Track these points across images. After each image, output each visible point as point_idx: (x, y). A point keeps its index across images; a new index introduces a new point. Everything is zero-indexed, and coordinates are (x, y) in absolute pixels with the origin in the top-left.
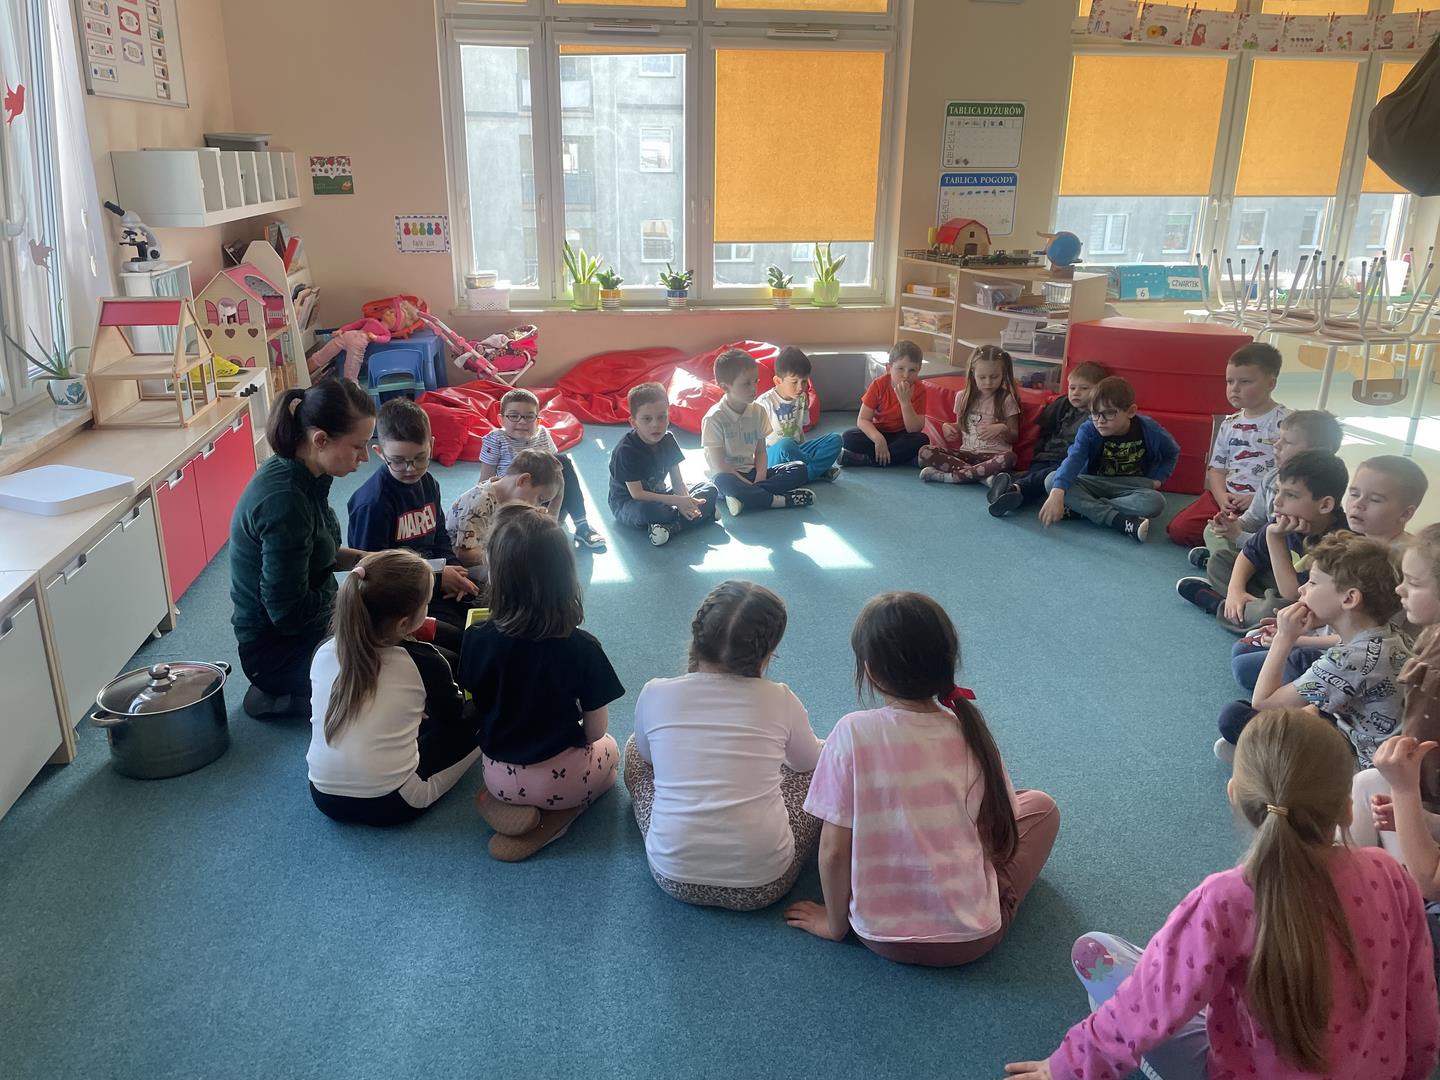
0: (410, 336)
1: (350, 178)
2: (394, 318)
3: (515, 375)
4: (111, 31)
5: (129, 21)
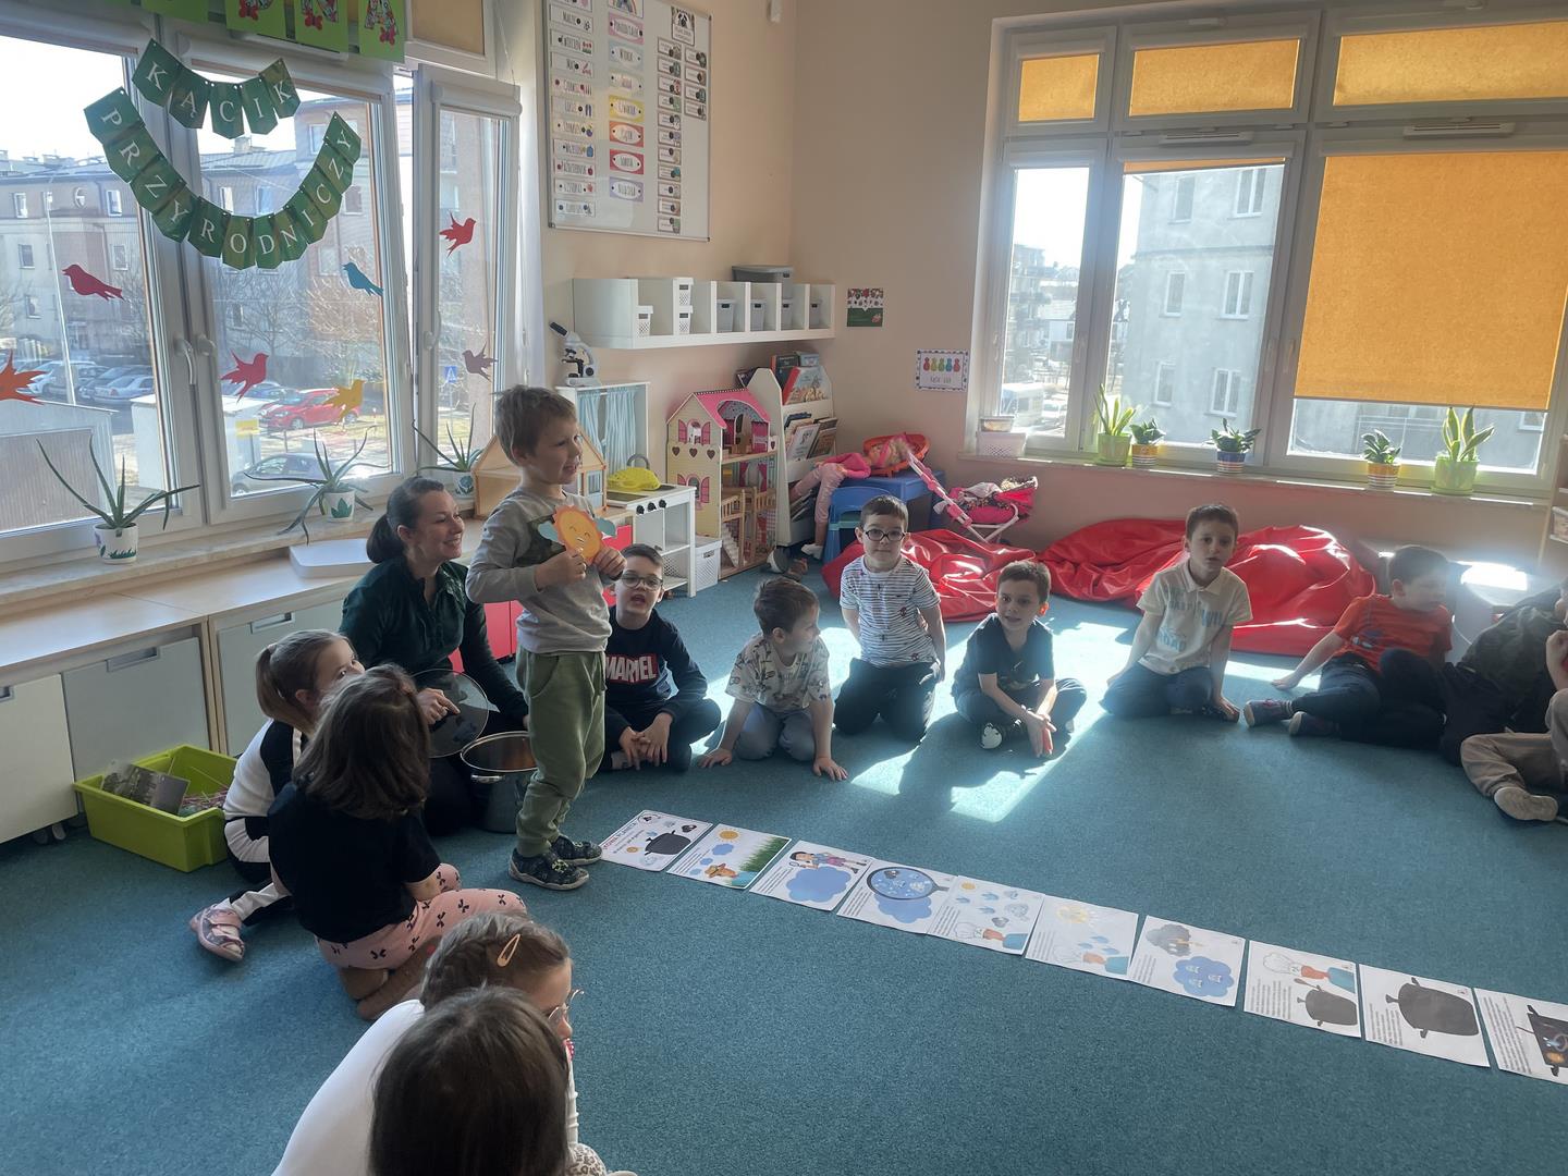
0: (894, 475)
1: (880, 311)
2: (878, 455)
3: (996, 529)
4: (593, 168)
5: (625, 162)
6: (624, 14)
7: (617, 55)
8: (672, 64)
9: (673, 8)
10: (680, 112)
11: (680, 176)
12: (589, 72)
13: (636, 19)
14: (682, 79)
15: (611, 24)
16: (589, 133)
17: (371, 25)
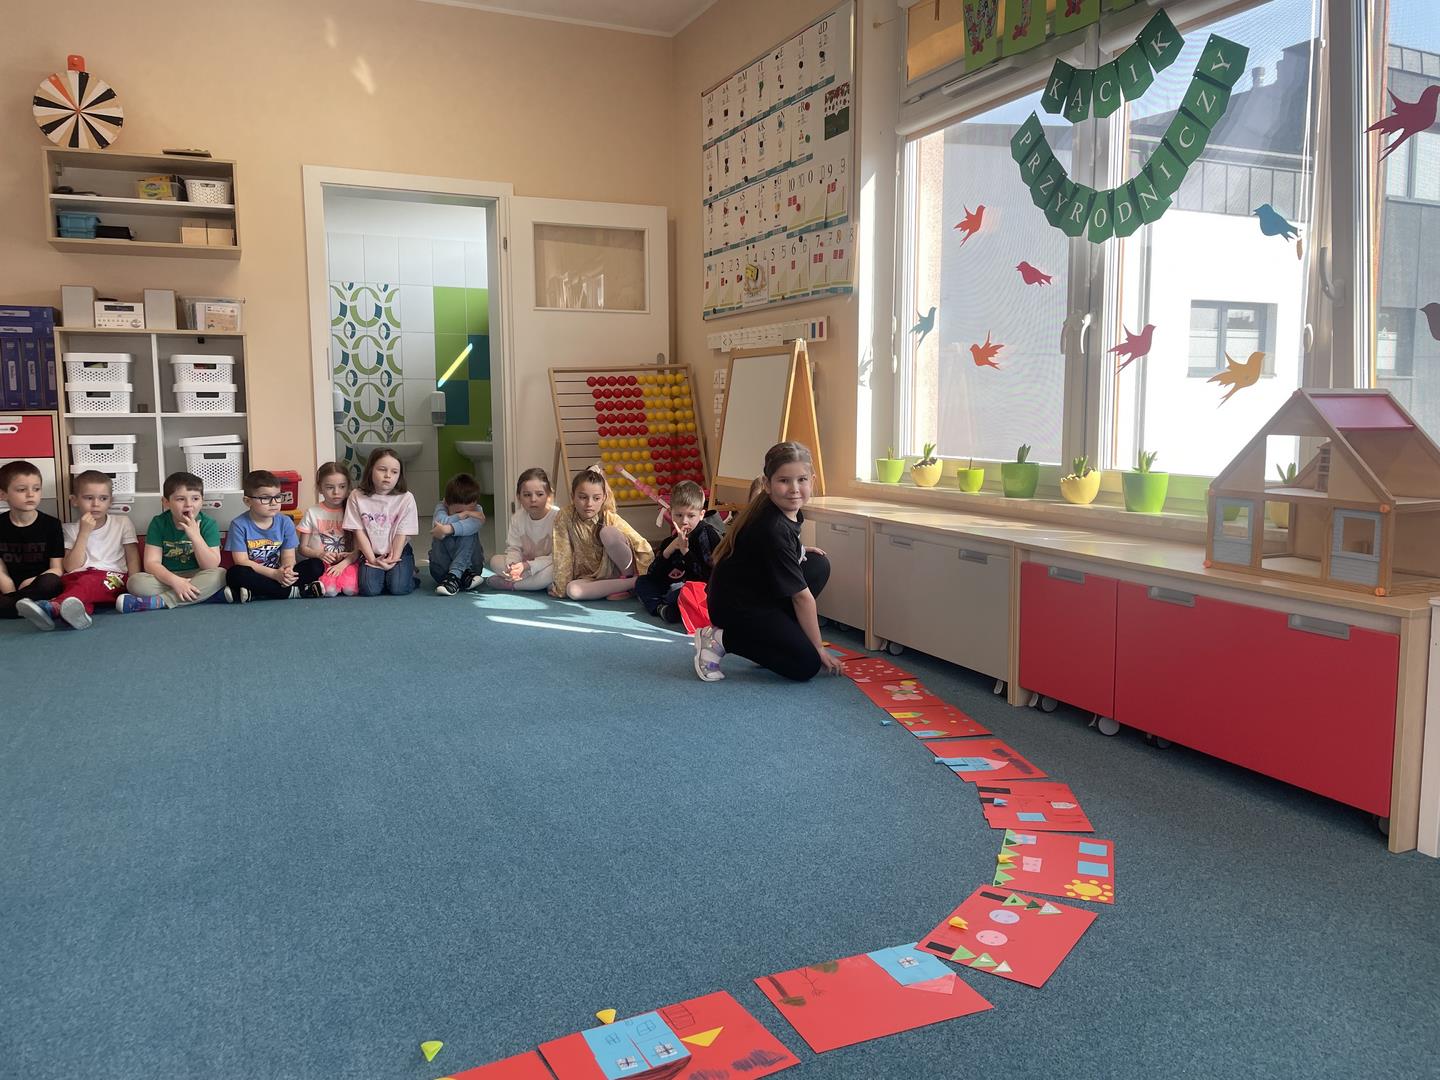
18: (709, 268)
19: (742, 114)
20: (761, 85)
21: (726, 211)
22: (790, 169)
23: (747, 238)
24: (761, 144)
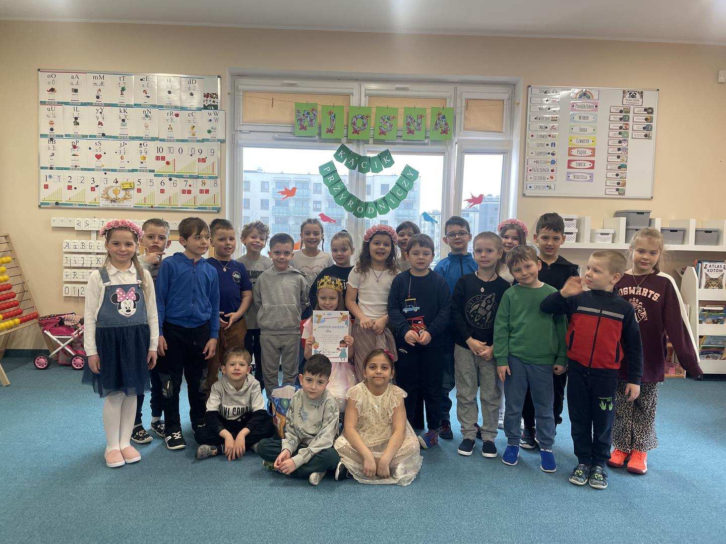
4: (555, 170)
5: (580, 164)
6: (585, 101)
7: (577, 118)
8: (622, 117)
9: (624, 91)
10: (628, 137)
11: (626, 168)
12: (555, 129)
13: (591, 101)
14: (631, 123)
15: (573, 106)
16: (553, 154)
17: (436, 129)
18: (50, 176)
19: (98, 97)
20: (123, 89)
21: (75, 147)
22: (158, 141)
23: (103, 168)
24: (123, 120)
